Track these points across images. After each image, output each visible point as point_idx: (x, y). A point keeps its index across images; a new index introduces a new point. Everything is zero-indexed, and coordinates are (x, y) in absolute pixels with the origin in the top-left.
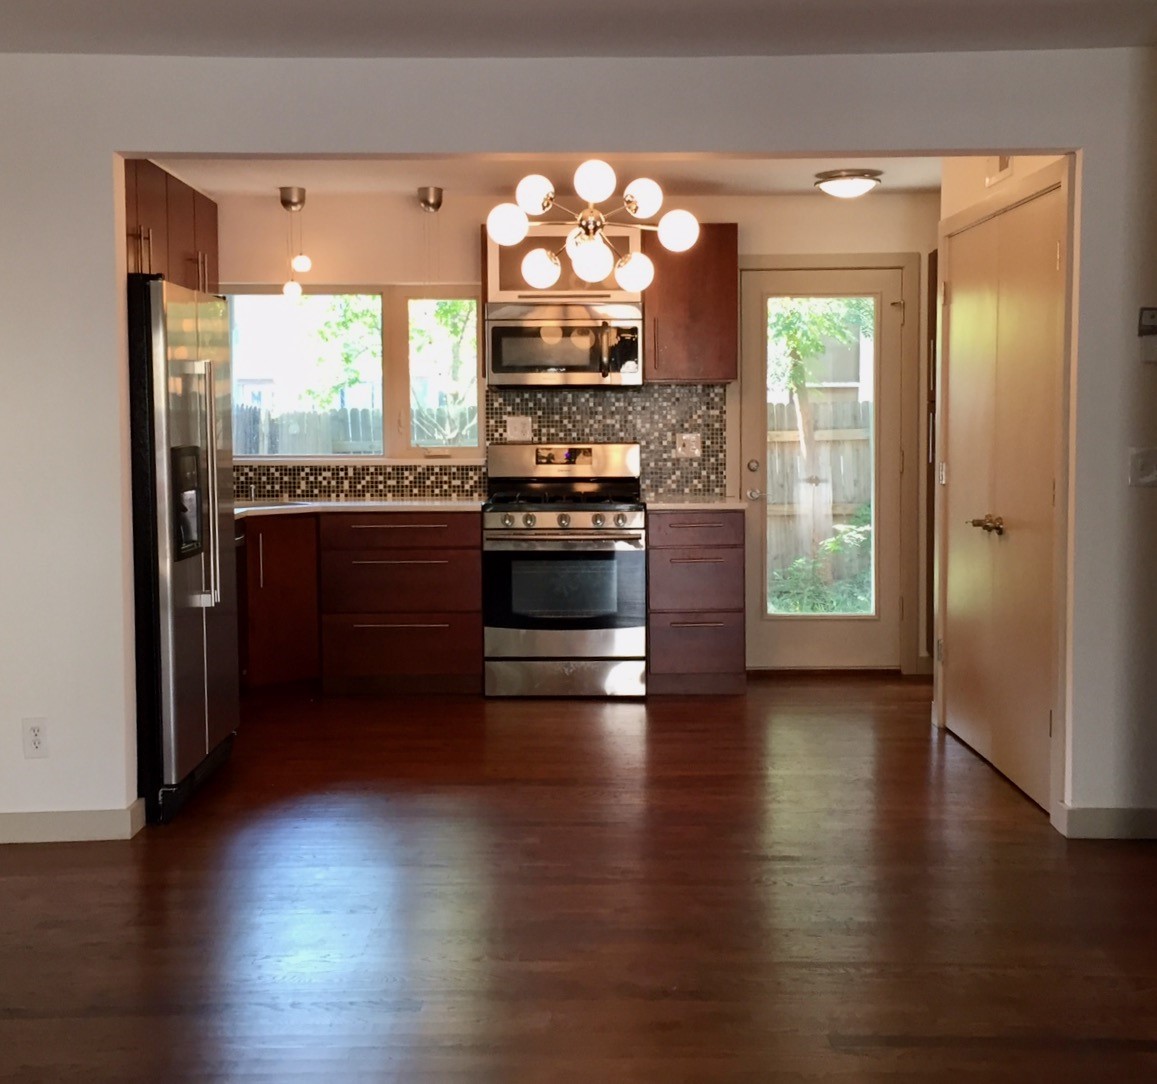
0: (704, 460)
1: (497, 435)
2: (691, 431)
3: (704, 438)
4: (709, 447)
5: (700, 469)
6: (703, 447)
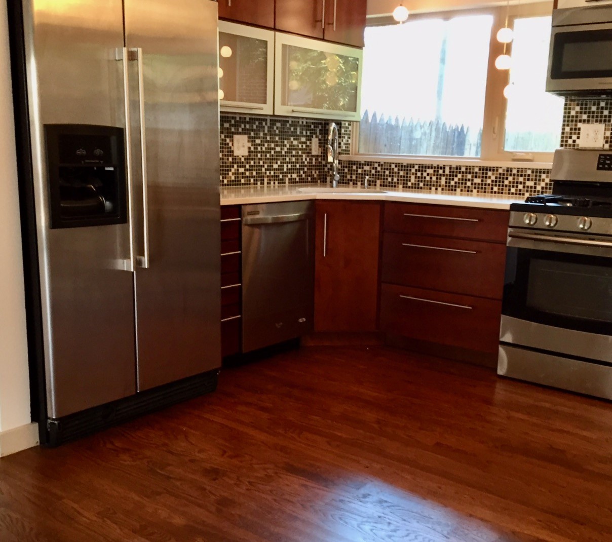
1: (570, 142)
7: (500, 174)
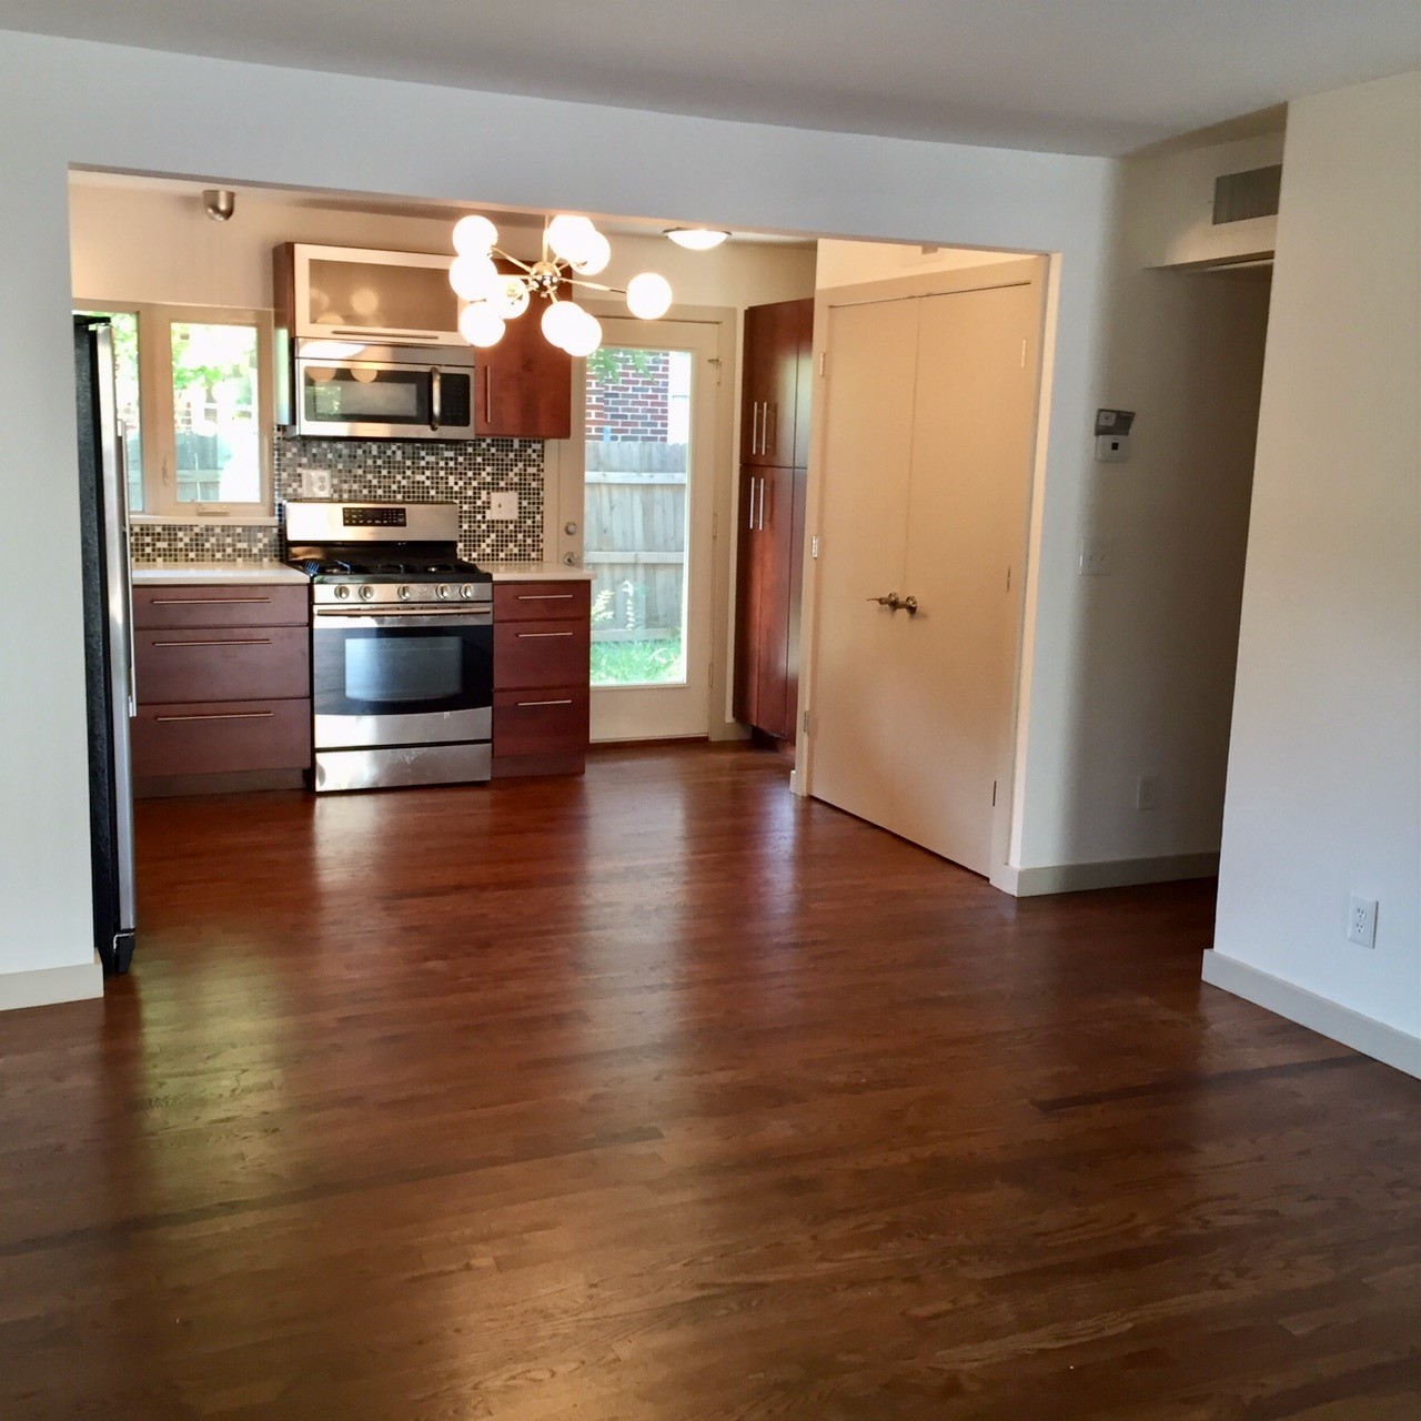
0: (520, 522)
1: (290, 490)
2: (507, 489)
3: (520, 498)
4: (525, 508)
5: (516, 532)
6: (520, 508)
7: (197, 534)
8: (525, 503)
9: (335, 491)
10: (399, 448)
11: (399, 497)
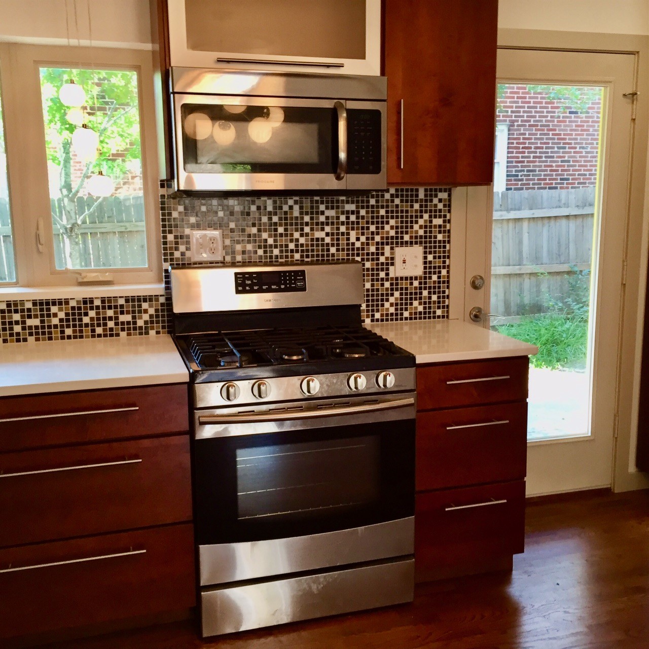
0: (425, 278)
1: (177, 254)
2: (411, 243)
3: (425, 253)
4: (430, 262)
5: (420, 288)
6: (425, 263)
8: (430, 257)
9: (227, 254)
10: (296, 202)
11: (297, 256)
